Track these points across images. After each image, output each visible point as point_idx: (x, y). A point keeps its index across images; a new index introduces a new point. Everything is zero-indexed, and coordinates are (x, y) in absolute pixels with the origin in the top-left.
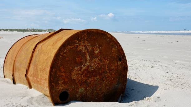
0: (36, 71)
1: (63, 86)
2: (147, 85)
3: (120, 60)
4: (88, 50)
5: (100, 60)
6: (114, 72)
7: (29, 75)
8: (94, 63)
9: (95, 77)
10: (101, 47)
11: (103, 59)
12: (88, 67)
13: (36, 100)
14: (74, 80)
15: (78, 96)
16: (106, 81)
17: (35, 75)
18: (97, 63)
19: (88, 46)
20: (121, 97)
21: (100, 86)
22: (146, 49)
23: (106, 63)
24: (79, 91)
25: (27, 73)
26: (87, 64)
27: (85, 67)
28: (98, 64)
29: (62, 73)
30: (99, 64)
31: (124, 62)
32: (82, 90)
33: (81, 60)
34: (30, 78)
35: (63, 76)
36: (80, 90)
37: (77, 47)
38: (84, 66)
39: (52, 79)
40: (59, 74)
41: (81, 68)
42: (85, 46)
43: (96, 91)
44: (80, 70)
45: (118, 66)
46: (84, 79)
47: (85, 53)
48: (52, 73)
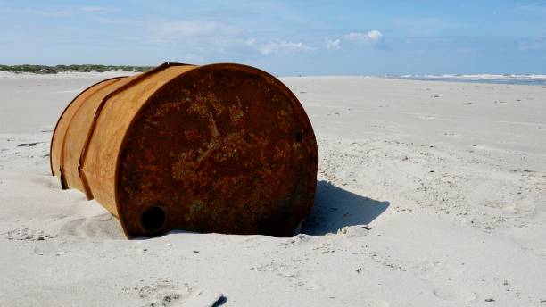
0: (97, 159)
1: (152, 194)
2: (367, 199)
3: (299, 138)
4: (214, 114)
5: (247, 138)
6: (283, 166)
7: (85, 169)
8: (230, 144)
9: (232, 176)
10: (249, 106)
11: (252, 135)
12: (215, 152)
13: (89, 226)
14: (178, 181)
15: (188, 218)
16: (262, 187)
17: (95, 170)
18: (237, 145)
19: (215, 103)
20: (300, 227)
21: (245, 199)
22: (423, 118)
23: (261, 144)
24: (191, 207)
25: (81, 163)
26: (213, 145)
27: (207, 153)
28: (240, 147)
29: (148, 164)
30: (241, 145)
31: (309, 145)
32: (198, 206)
33: (197, 137)
34: (88, 175)
35: (152, 172)
36: (194, 206)
37: (188, 105)
38: (205, 149)
39: (124, 178)
40: (141, 167)
41: (197, 154)
42: (208, 104)
43: (234, 210)
44: (195, 160)
45: (293, 152)
46: (204, 181)
47: (207, 119)
48: (125, 165)
